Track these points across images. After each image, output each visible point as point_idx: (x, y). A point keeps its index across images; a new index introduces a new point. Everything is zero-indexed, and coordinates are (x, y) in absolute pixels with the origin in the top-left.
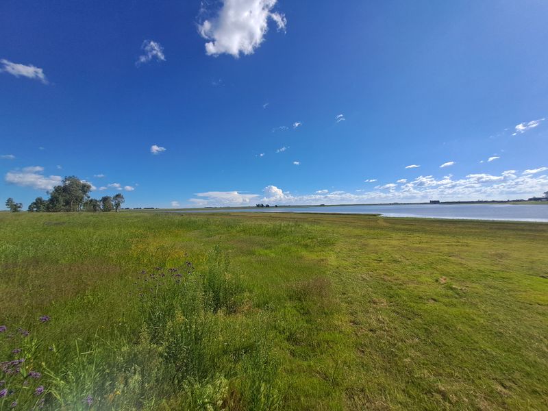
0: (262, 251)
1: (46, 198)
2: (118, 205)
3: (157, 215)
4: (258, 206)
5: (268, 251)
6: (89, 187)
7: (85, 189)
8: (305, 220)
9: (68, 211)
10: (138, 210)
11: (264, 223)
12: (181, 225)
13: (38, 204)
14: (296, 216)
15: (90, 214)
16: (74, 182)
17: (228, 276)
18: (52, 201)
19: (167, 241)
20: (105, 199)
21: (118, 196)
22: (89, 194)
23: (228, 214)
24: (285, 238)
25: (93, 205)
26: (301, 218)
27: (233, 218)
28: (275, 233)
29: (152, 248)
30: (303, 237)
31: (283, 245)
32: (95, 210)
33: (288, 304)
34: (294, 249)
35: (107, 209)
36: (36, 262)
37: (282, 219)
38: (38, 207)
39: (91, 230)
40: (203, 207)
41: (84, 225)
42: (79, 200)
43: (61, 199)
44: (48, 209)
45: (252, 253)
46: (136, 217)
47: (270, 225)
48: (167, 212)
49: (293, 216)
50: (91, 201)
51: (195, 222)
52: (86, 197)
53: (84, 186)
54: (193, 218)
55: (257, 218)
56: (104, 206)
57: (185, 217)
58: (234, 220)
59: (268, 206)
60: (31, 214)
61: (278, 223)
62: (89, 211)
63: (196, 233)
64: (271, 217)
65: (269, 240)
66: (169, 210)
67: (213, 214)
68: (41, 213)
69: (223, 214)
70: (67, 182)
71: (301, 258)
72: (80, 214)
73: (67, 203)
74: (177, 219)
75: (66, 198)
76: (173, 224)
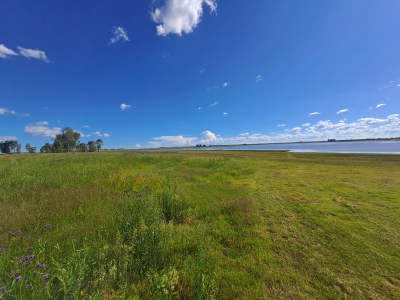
0: (201, 179)
1: (51, 143)
2: (99, 147)
4: (197, 146)
5: (205, 179)
6: (79, 135)
7: (77, 136)
8: (232, 156)
9: (66, 152)
10: (113, 150)
11: (203, 158)
12: (143, 160)
13: (46, 148)
14: (225, 153)
16: (69, 131)
17: (177, 197)
18: (56, 144)
19: (133, 172)
20: (90, 143)
21: (99, 141)
22: (79, 140)
23: (176, 152)
24: (217, 169)
25: (82, 148)
26: (229, 155)
27: (180, 155)
28: (210, 165)
29: (123, 177)
30: (230, 168)
31: (216, 174)
32: (84, 151)
33: (221, 217)
34: (224, 177)
35: (92, 150)
36: (46, 187)
37: (216, 155)
38: (46, 150)
39: (81, 165)
40: (158, 147)
41: (77, 161)
42: (73, 144)
43: (61, 144)
44: (53, 151)
45: (193, 180)
46: (112, 155)
47: (207, 159)
48: (133, 152)
49: (223, 153)
50: (81, 144)
51: (152, 158)
52: (77, 142)
53: (76, 134)
54: (151, 156)
55: (197, 155)
56: (90, 148)
57: (145, 155)
58: (180, 157)
59: (204, 146)
60: (42, 155)
61: (212, 158)
62: (79, 152)
63: (154, 166)
64: (207, 154)
65: (206, 170)
67: (165, 153)
68: (48, 154)
69: (172, 152)
70: (65, 132)
71: (230, 183)
72: (74, 154)
73: (65, 146)
74: (140, 156)
75: (64, 143)
76: (137, 160)
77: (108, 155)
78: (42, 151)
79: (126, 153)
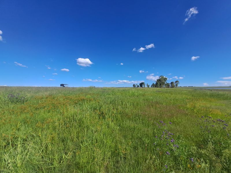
1: (155, 83)
2: (177, 85)
3: (196, 90)
6: (166, 79)
7: (165, 79)
9: (160, 87)
10: (185, 87)
12: (212, 96)
13: (153, 85)
15: (167, 88)
16: (163, 77)
18: (157, 84)
20: (172, 83)
21: (177, 82)
22: (167, 81)
25: (168, 85)
32: (168, 87)
35: (173, 87)
38: (153, 86)
39: (169, 94)
41: (166, 92)
42: (163, 83)
43: (159, 83)
46: (186, 90)
48: (201, 89)
50: (167, 84)
52: (165, 83)
53: (165, 78)
54: (221, 93)
56: (172, 85)
57: (213, 92)
63: (226, 101)
66: (203, 87)
68: (154, 88)
70: (160, 78)
72: (164, 89)
73: (160, 85)
74: (209, 92)
75: (160, 83)
76: (206, 95)
77: (183, 90)
78: (151, 86)
79: (195, 89)
